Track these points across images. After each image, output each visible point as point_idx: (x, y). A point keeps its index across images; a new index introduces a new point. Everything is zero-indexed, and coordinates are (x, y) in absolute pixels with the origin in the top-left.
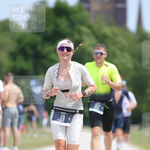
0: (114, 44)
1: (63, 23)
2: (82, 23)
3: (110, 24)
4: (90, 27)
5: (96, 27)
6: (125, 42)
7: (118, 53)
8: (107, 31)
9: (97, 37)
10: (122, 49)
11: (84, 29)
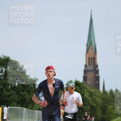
0: (95, 95)
2: (84, 88)
3: (93, 88)
4: (87, 89)
6: (98, 95)
8: (92, 91)
9: (89, 93)
10: (98, 97)
11: (85, 90)
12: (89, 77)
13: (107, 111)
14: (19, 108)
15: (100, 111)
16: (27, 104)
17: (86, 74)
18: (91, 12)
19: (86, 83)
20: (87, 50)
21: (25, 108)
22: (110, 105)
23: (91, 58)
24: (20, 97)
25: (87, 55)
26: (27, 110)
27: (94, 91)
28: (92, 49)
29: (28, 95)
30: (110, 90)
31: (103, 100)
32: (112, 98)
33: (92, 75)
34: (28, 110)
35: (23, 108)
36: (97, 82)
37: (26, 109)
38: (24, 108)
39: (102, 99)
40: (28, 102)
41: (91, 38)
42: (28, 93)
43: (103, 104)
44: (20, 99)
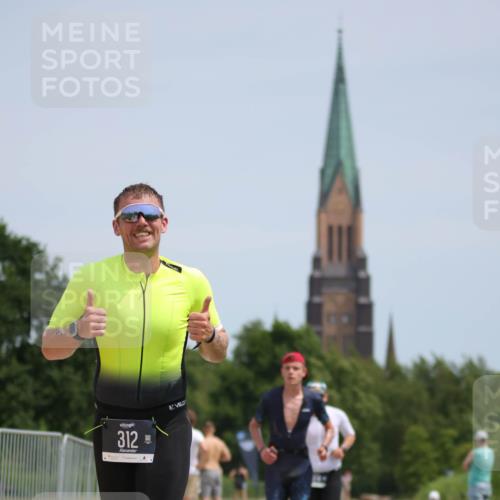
0: (355, 382)
1: (282, 351)
2: (310, 353)
3: (348, 353)
4: (321, 358)
5: (328, 356)
6: (370, 380)
7: (362, 394)
8: (345, 363)
9: (332, 373)
10: (367, 389)
11: (312, 361)
12: (329, 307)
13: (405, 448)
14: (41, 436)
15: (375, 447)
16: (75, 419)
17: (319, 293)
18: (340, 40)
19: (319, 334)
20: (324, 197)
21: (66, 436)
22: (415, 421)
23: (340, 229)
24: (47, 390)
25: (323, 216)
26: (74, 442)
27: (354, 366)
28: (343, 190)
29: (77, 378)
30: (418, 361)
31: (389, 400)
32: (425, 396)
33: (341, 299)
34: (79, 443)
35: (59, 434)
36: (363, 329)
37: (69, 440)
38: (64, 433)
39: (382, 398)
40: (79, 410)
41: (338, 147)
42: (80, 373)
43: (387, 417)
44: (46, 397)
